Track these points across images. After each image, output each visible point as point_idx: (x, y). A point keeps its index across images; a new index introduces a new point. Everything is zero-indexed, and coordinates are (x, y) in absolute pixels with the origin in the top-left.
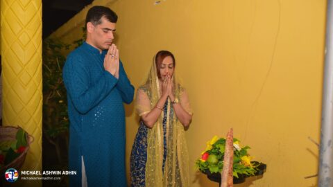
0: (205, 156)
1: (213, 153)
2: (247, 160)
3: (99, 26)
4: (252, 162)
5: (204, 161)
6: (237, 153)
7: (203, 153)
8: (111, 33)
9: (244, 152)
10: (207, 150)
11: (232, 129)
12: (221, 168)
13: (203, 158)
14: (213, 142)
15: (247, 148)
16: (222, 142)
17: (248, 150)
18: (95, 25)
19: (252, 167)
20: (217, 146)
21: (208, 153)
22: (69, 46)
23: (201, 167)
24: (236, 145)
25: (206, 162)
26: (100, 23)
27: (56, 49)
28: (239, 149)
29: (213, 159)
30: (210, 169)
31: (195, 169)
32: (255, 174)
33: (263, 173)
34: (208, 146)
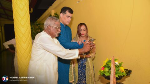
0: (103, 68)
1: (106, 67)
2: (122, 69)
3: (65, 15)
4: (125, 70)
5: (102, 71)
6: (117, 66)
7: (102, 67)
8: (70, 18)
9: (120, 65)
10: (104, 65)
11: (114, 57)
12: (110, 74)
13: (102, 69)
14: (106, 61)
16: (110, 61)
17: (122, 64)
18: (63, 14)
19: (125, 72)
20: (108, 64)
21: (104, 67)
23: (101, 74)
24: (117, 63)
25: (104, 71)
26: (65, 14)
27: (39, 26)
28: (118, 64)
29: (107, 69)
30: (106, 74)
31: (99, 74)
32: (126, 75)
33: (130, 74)
34: (104, 64)
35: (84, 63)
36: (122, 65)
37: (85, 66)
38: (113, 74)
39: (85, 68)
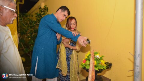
1: (88, 60)
2: (103, 62)
4: (105, 63)
5: (84, 63)
6: (98, 60)
7: (84, 60)
9: (101, 58)
10: (85, 58)
14: (88, 55)
15: (103, 56)
17: (103, 57)
19: (105, 66)
21: (86, 60)
22: (33, 15)
23: (83, 66)
24: (98, 56)
25: (85, 64)
26: (64, 12)
27: (28, 17)
28: (99, 58)
29: (88, 62)
30: (86, 67)
31: (81, 67)
32: (106, 69)
33: (111, 67)
34: (86, 56)
35: (69, 56)
36: (103, 59)
37: (70, 58)
38: (92, 68)
39: (70, 60)
